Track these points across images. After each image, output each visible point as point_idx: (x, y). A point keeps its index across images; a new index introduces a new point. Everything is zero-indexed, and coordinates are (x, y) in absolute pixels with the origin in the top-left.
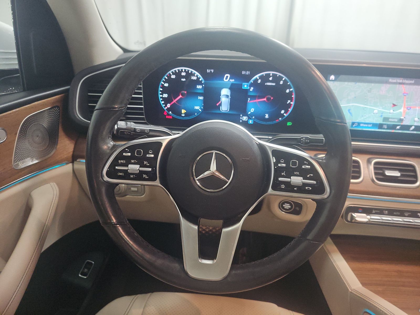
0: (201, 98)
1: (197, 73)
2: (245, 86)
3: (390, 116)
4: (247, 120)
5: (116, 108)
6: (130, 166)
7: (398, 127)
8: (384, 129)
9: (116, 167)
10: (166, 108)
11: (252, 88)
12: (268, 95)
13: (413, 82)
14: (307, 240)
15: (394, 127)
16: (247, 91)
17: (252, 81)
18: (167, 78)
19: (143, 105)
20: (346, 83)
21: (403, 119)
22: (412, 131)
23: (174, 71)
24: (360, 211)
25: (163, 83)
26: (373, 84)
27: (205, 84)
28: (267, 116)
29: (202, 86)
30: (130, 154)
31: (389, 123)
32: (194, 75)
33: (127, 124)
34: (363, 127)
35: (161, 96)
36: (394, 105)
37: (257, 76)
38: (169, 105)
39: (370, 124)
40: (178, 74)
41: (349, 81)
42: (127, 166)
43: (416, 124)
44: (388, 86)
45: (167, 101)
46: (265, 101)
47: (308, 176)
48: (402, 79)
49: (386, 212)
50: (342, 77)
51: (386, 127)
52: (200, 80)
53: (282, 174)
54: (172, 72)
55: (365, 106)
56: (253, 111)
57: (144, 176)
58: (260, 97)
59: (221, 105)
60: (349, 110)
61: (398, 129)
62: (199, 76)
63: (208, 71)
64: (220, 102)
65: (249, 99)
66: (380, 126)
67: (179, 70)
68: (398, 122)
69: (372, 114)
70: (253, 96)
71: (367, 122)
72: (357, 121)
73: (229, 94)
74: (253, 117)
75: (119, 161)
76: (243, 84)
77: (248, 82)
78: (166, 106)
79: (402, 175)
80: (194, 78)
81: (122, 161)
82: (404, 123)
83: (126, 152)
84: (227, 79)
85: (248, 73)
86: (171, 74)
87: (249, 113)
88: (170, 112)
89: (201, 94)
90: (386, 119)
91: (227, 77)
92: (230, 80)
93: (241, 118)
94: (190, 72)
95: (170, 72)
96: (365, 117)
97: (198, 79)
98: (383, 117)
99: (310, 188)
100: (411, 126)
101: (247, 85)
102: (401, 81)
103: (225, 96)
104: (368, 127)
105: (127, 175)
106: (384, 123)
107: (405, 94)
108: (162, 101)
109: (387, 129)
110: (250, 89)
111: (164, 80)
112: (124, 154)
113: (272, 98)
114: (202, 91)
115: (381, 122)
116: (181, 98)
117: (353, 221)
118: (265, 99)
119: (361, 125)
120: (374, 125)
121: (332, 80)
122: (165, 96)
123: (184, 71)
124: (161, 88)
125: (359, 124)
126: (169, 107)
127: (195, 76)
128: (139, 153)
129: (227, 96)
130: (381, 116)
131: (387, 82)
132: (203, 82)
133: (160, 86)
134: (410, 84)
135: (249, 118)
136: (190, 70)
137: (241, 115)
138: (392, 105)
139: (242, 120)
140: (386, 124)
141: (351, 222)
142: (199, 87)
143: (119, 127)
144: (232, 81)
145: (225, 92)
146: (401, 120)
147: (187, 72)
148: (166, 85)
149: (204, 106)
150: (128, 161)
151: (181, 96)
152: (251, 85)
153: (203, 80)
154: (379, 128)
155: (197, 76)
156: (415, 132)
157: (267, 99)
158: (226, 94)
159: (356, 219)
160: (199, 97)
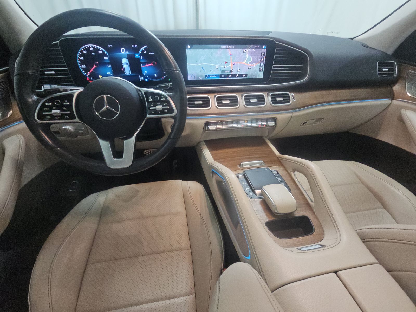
0: (110, 66)
1: (101, 49)
2: (137, 56)
3: (224, 69)
4: (144, 79)
5: (30, 73)
6: (53, 111)
7: (230, 76)
8: (223, 77)
9: (43, 113)
10: (87, 75)
11: (142, 57)
12: (153, 61)
13: (233, 47)
14: (171, 138)
15: (228, 76)
16: (139, 59)
17: (140, 52)
18: (80, 53)
19: (70, 74)
20: (198, 50)
21: (232, 71)
22: (237, 77)
23: (84, 47)
24: (212, 124)
25: (79, 57)
26: (213, 50)
27: (109, 55)
28: (156, 76)
29: (108, 58)
30: (51, 104)
31: (225, 74)
32: (99, 50)
33: (51, 86)
34: (211, 77)
35: (81, 67)
36: (226, 63)
37: (143, 48)
38: (89, 73)
39: (215, 75)
40: (88, 49)
41: (199, 48)
42: (51, 112)
43: (239, 73)
44: (221, 50)
45: (87, 70)
46: (152, 65)
47: (164, 104)
48: (228, 45)
49: (225, 123)
50: (194, 46)
51: (223, 76)
52: (105, 53)
53: (151, 105)
54: (83, 48)
55: (211, 64)
56: (146, 73)
57: (66, 117)
58: (148, 63)
59: (124, 70)
60: (202, 68)
61: (230, 77)
62: (104, 50)
63: (109, 46)
64: (123, 68)
65: (142, 64)
66: (221, 76)
67: (87, 47)
68: (229, 73)
69: (215, 69)
70: (143, 62)
71: (213, 74)
72: (208, 74)
73: (128, 62)
74: (148, 77)
75: (44, 109)
76: (135, 54)
77: (138, 53)
78: (87, 74)
79: (230, 102)
80: (100, 52)
81: (46, 109)
82: (233, 73)
83: (48, 102)
84: (123, 51)
85: (136, 46)
86: (83, 50)
87: (144, 74)
88: (91, 78)
89: (109, 64)
90: (223, 72)
91: (123, 50)
92: (126, 52)
93: (140, 78)
94: (96, 48)
95: (82, 48)
96: (212, 71)
97: (103, 52)
98: (221, 70)
99: (167, 111)
100: (236, 75)
101: (138, 55)
102: (227, 47)
103: (125, 64)
104: (214, 77)
105: (53, 117)
106: (222, 74)
107: (231, 55)
108: (83, 71)
109: (224, 77)
110: (140, 57)
111: (79, 55)
112: (46, 104)
113: (156, 63)
114: (108, 61)
115: (221, 74)
116: (95, 67)
117: (209, 130)
118: (152, 64)
119: (211, 76)
120: (217, 76)
121: (189, 49)
122: (84, 66)
123: (91, 47)
124: (79, 61)
125: (209, 76)
126: (89, 74)
127: (101, 51)
128: (58, 102)
129: (127, 64)
130: (220, 70)
131: (220, 48)
132: (107, 55)
133: (78, 59)
134: (233, 48)
135: (145, 78)
136: (96, 46)
137: (140, 76)
138: (225, 63)
139: (141, 79)
140: (224, 75)
141: (208, 131)
142: (106, 58)
143: (45, 88)
144: (127, 52)
145: (125, 61)
146: (231, 71)
147: (94, 48)
148: (82, 58)
149: (113, 72)
150: (51, 108)
151: (95, 66)
152: (140, 55)
153: (107, 53)
154: (220, 77)
155: (102, 50)
156: (239, 78)
157: (153, 64)
158: (126, 62)
159: (210, 128)
160: (108, 66)
